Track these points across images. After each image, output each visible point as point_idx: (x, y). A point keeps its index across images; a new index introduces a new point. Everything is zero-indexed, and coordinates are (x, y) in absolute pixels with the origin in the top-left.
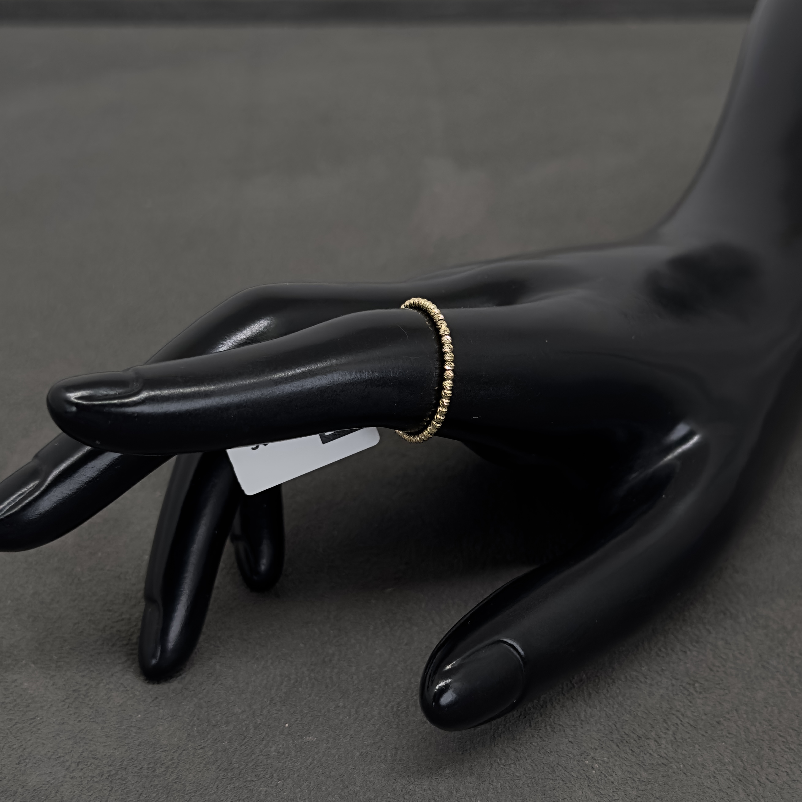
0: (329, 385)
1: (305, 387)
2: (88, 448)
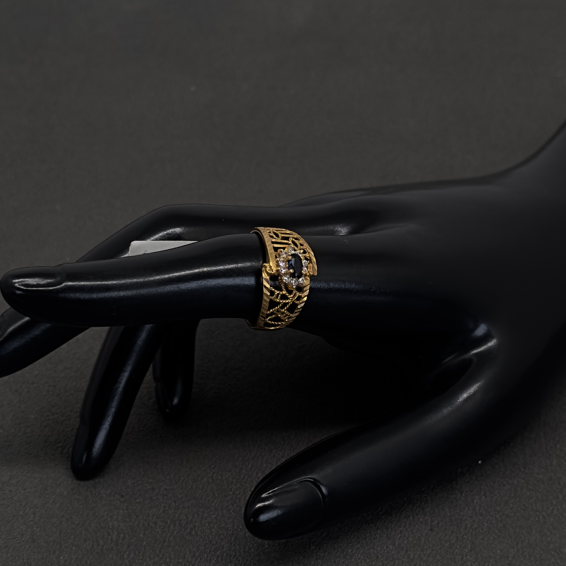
0: (198, 288)
1: (180, 288)
2: (27, 319)
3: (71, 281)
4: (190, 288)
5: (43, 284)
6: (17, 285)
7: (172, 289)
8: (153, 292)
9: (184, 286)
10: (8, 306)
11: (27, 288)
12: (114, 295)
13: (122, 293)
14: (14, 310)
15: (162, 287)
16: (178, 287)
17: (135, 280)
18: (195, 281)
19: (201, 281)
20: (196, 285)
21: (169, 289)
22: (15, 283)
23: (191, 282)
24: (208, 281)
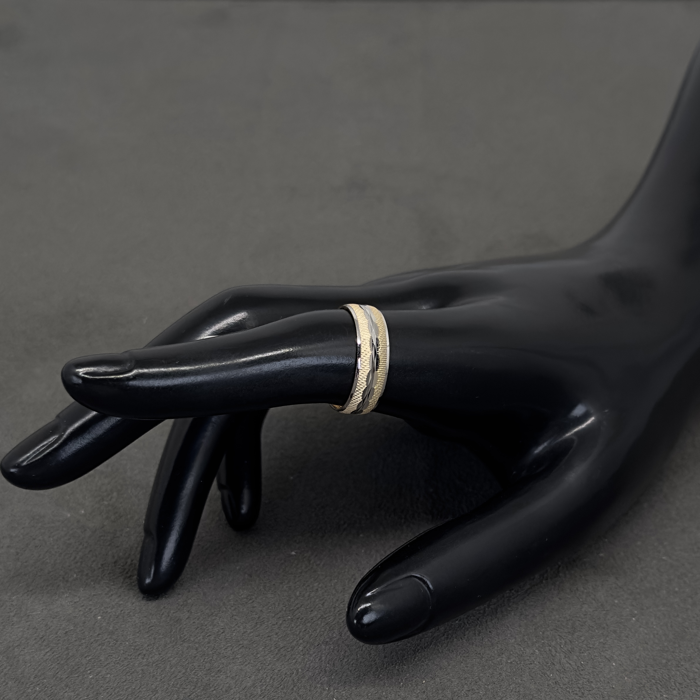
3: (142, 367)
4: (273, 370)
5: (111, 372)
6: (80, 374)
7: (254, 372)
8: (233, 375)
9: (266, 368)
10: (72, 400)
11: (95, 377)
12: (190, 381)
13: (200, 378)
14: (79, 404)
15: (243, 370)
16: (261, 369)
17: (212, 365)
18: (279, 361)
19: (285, 361)
20: (280, 366)
21: (251, 373)
22: (79, 372)
23: (275, 363)
24: (293, 362)
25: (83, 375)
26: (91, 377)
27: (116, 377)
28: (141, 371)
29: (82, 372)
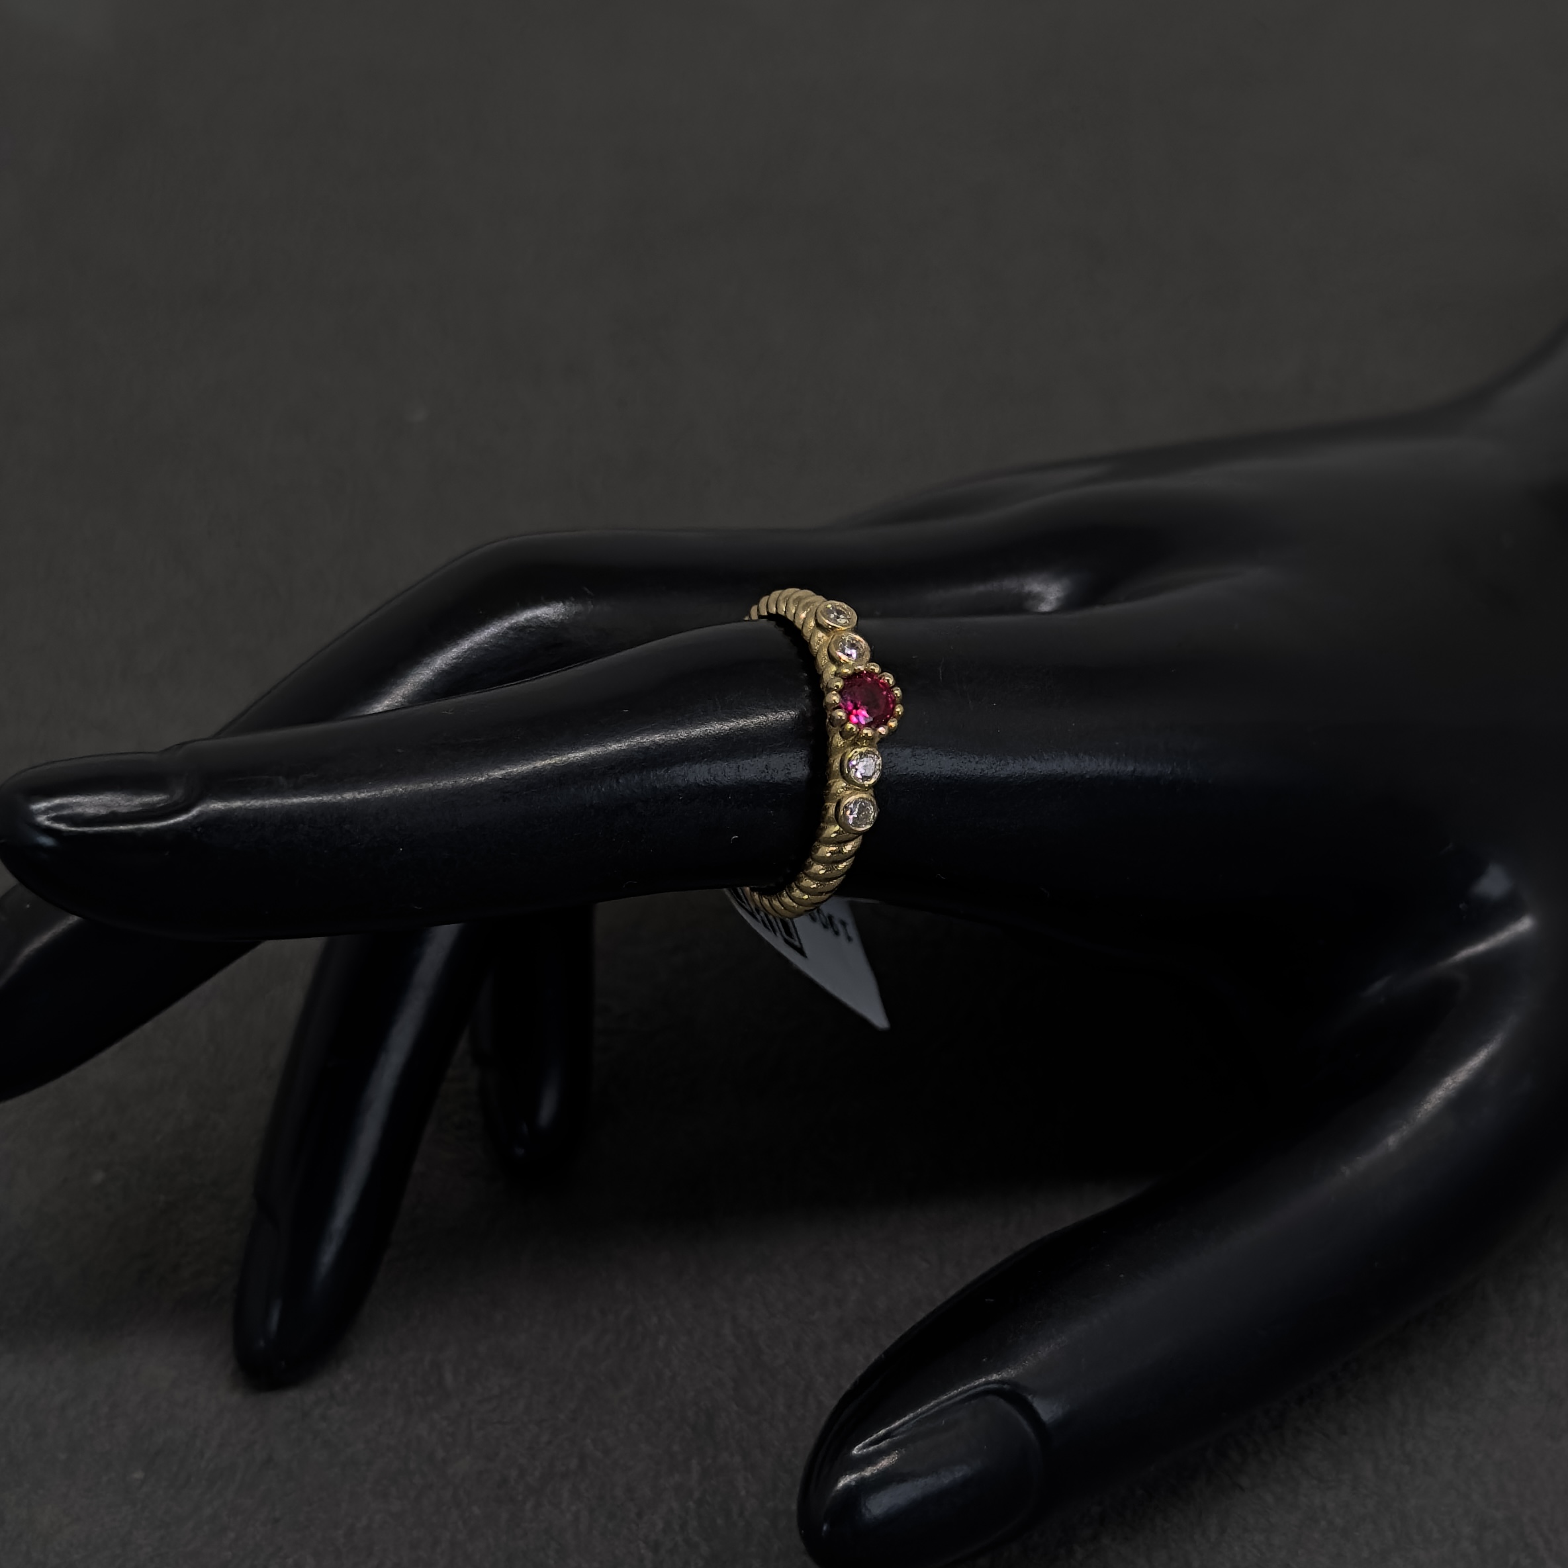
3: (219, 798)
6: (43, 820)
22: (39, 812)
25: (47, 823)
26: (73, 829)
27: (145, 826)
28: (218, 805)
29: (46, 811)
